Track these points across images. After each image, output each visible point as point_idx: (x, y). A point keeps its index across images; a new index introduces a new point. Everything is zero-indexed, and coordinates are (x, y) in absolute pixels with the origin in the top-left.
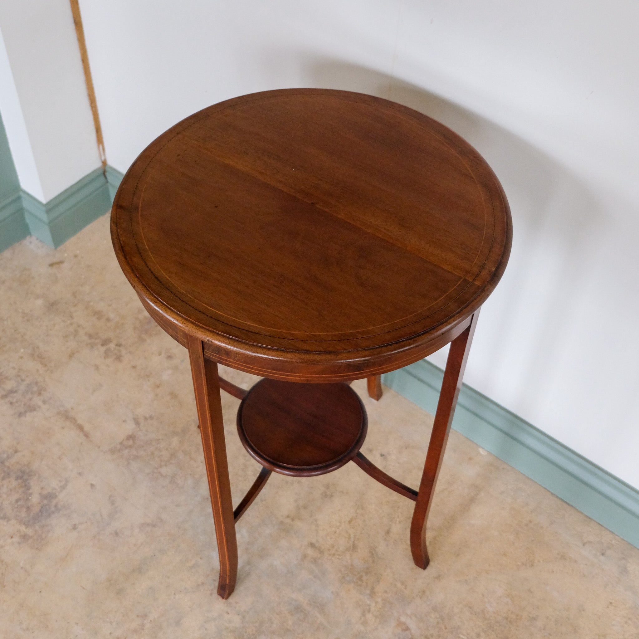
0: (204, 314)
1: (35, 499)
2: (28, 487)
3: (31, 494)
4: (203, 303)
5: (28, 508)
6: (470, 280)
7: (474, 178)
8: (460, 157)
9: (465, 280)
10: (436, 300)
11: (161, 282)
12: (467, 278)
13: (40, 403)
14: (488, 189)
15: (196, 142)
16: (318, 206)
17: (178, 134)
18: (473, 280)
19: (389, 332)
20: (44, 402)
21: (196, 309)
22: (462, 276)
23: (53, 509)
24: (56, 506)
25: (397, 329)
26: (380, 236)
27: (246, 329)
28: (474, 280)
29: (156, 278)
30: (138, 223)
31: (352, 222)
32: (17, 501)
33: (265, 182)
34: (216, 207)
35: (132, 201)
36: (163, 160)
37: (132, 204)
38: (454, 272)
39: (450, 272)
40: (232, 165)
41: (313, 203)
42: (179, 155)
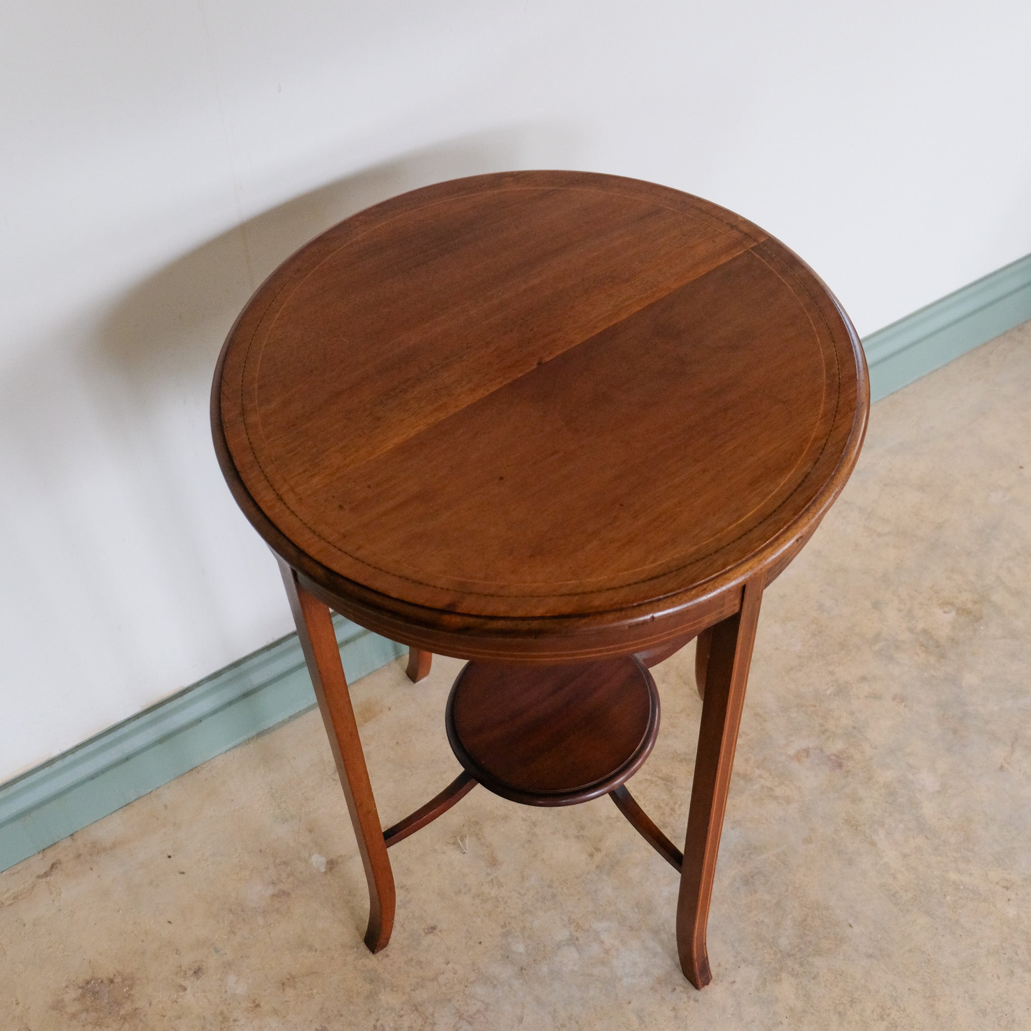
4: (725, 529)
6: (754, 245)
8: (504, 190)
10: (783, 284)
11: (664, 575)
12: (750, 247)
16: (547, 359)
18: (756, 242)
19: (833, 341)
21: (739, 538)
22: (746, 250)
28: (755, 240)
29: (651, 579)
33: (466, 408)
34: (501, 478)
35: (442, 589)
36: (343, 531)
37: (448, 590)
38: (735, 256)
39: (734, 259)
40: (401, 442)
41: (540, 364)
42: (341, 507)
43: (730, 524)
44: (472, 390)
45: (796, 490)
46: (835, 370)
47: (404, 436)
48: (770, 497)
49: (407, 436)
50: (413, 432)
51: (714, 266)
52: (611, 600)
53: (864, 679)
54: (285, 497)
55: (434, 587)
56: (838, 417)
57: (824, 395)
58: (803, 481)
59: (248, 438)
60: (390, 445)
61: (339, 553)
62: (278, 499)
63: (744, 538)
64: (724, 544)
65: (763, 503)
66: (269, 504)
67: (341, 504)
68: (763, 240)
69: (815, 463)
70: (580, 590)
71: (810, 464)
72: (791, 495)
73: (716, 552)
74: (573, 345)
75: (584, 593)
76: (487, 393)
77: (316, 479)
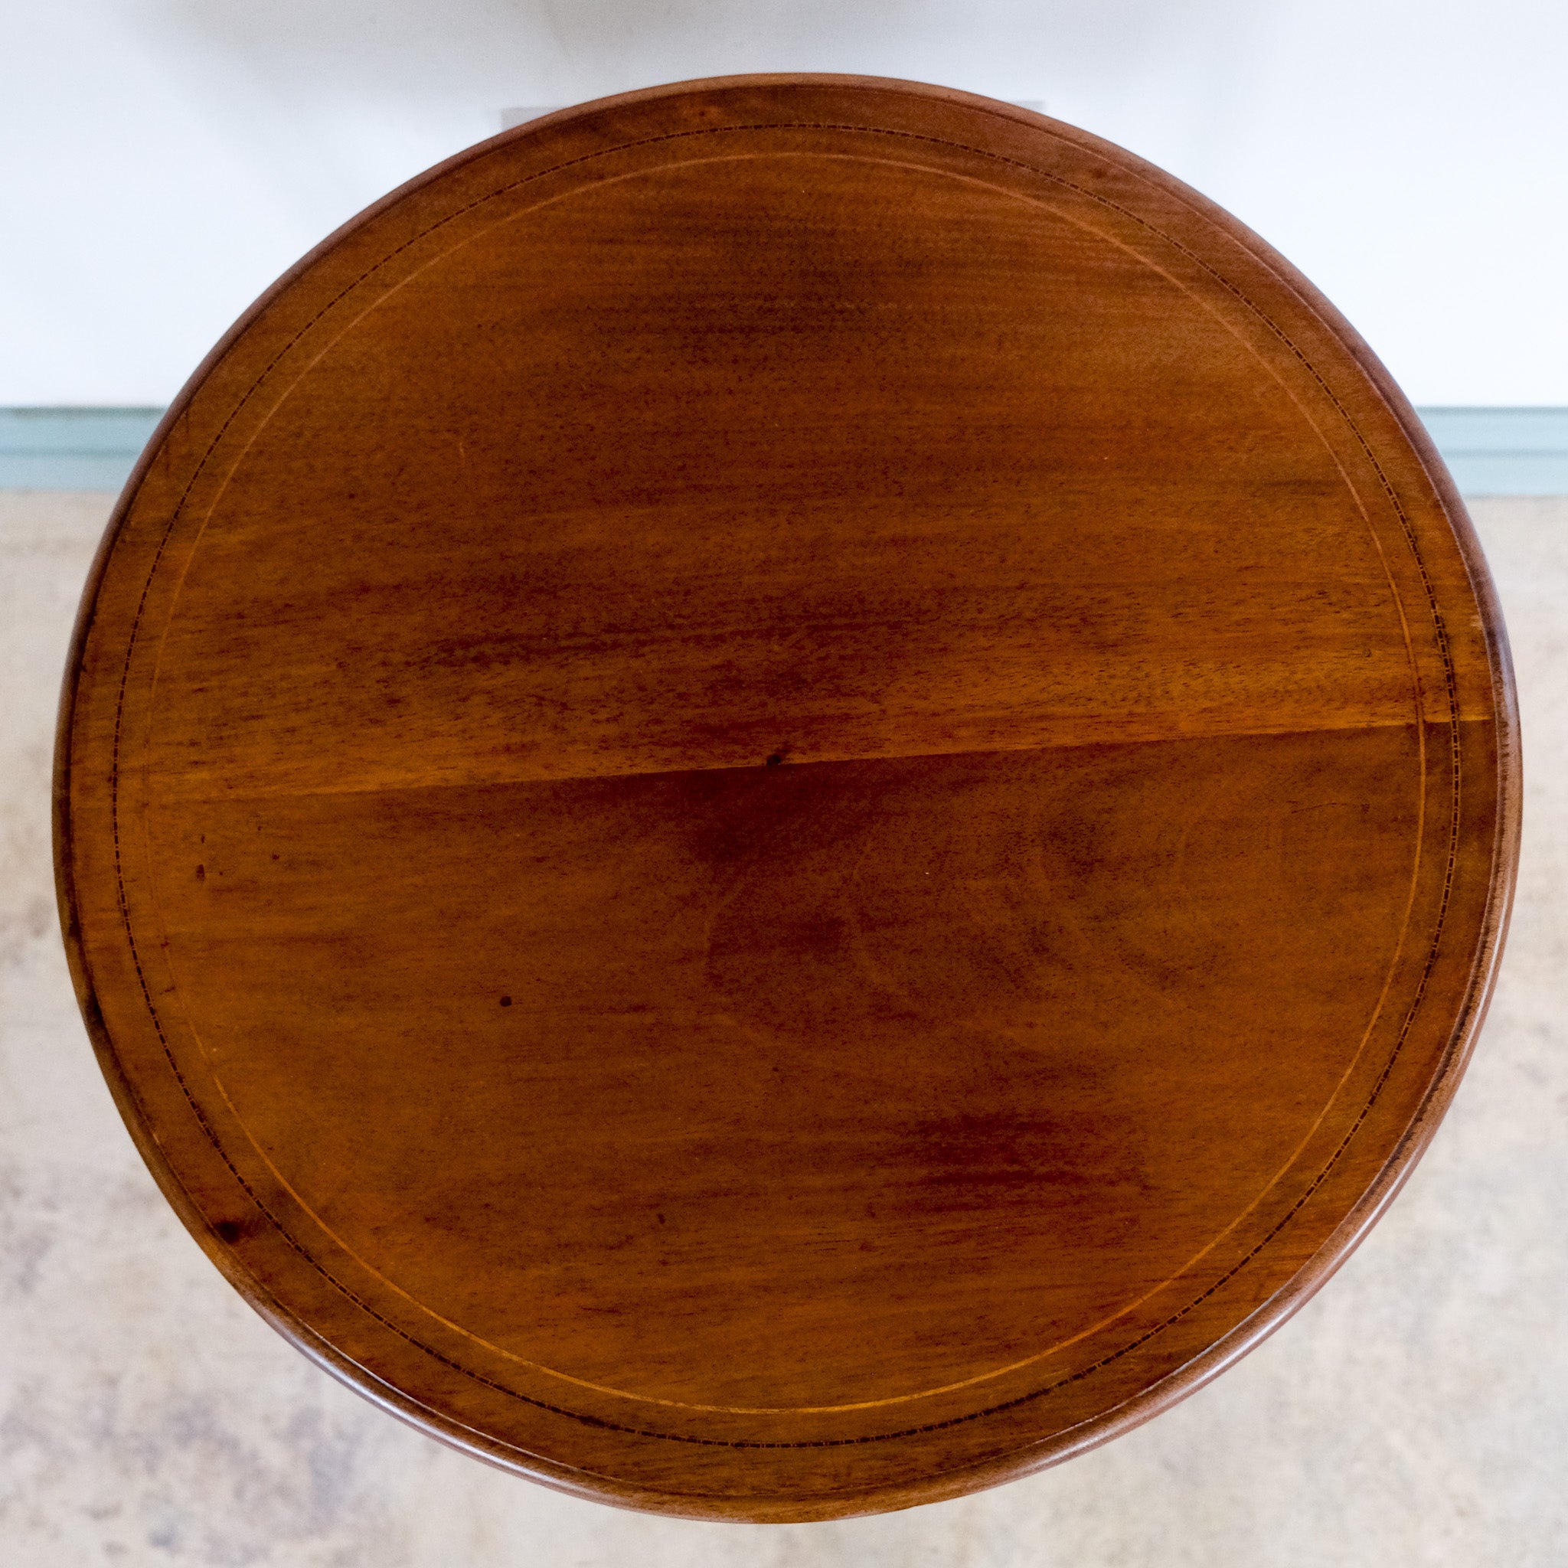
0: (837, 1443)
1: (275, 1457)
2: (229, 1444)
3: (254, 1456)
4: (795, 1405)
5: (284, 1491)
6: (1444, 718)
7: (1158, 269)
8: (1053, 209)
9: (1430, 727)
10: (1407, 872)
11: (615, 1427)
12: (1430, 718)
13: (43, 1216)
14: (1238, 293)
15: (204, 775)
16: (797, 758)
17: (114, 781)
18: (1453, 712)
19: (1373, 1098)
20: (50, 1204)
21: (801, 1445)
22: (1413, 722)
23: (340, 1447)
24: (340, 1435)
25: (1388, 1071)
26: (1069, 740)
27: (992, 1403)
28: (1454, 708)
29: (587, 1420)
30: (337, 1252)
31: (945, 748)
32: (239, 1493)
33: (565, 783)
34: (506, 1002)
35: (241, 1180)
36: (171, 930)
37: (249, 1190)
38: (1379, 723)
39: (1369, 732)
40: (397, 786)
41: (775, 759)
42: (201, 870)
43: (810, 1403)
44: (605, 744)
45: (988, 1412)
46: (1309, 1178)
47: (411, 776)
48: (931, 1393)
49: (418, 781)
50: (430, 776)
51: (1313, 723)
52: (488, 1414)
53: (1543, 1031)
54: (123, 781)
55: (232, 1167)
56: (1214, 1298)
57: (1234, 1225)
58: (1019, 1402)
59: (145, 595)
60: (372, 782)
61: (134, 977)
62: (110, 779)
63: (810, 1451)
64: (765, 1438)
65: (904, 1399)
66: (89, 781)
67: (204, 865)
68: (1472, 715)
69: (1076, 1377)
70: (453, 1355)
71: (1065, 1372)
72: (972, 1417)
73: (740, 1445)
74: (873, 755)
75: (457, 1367)
76: (626, 771)
77: (195, 776)
